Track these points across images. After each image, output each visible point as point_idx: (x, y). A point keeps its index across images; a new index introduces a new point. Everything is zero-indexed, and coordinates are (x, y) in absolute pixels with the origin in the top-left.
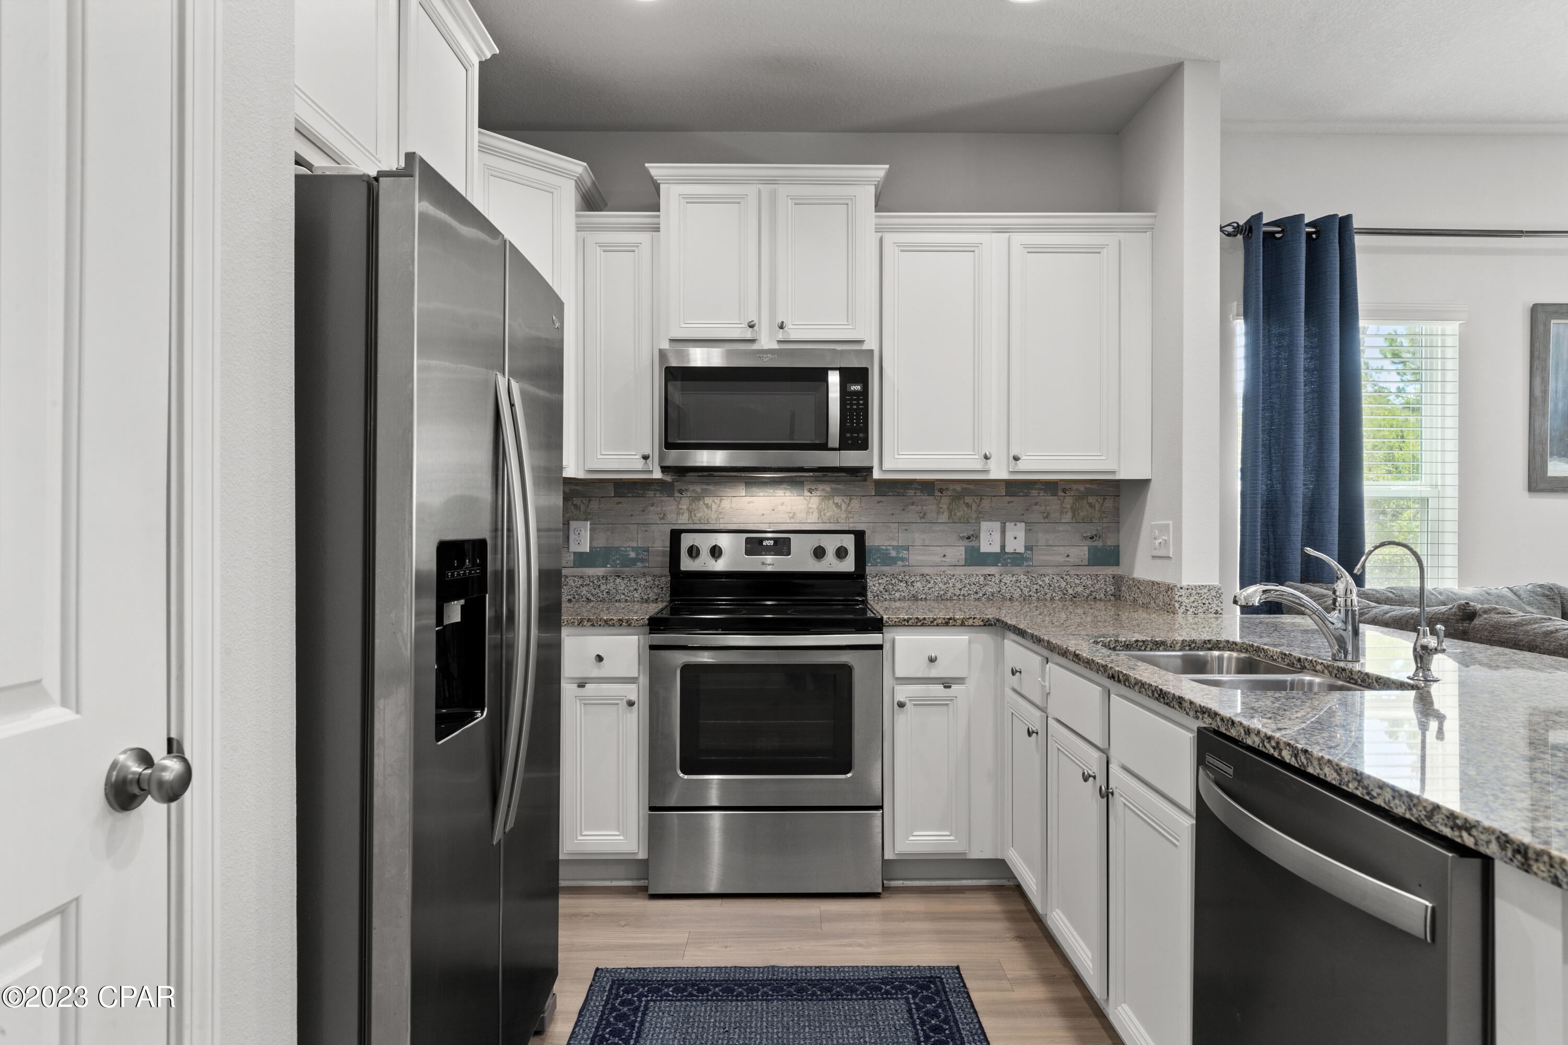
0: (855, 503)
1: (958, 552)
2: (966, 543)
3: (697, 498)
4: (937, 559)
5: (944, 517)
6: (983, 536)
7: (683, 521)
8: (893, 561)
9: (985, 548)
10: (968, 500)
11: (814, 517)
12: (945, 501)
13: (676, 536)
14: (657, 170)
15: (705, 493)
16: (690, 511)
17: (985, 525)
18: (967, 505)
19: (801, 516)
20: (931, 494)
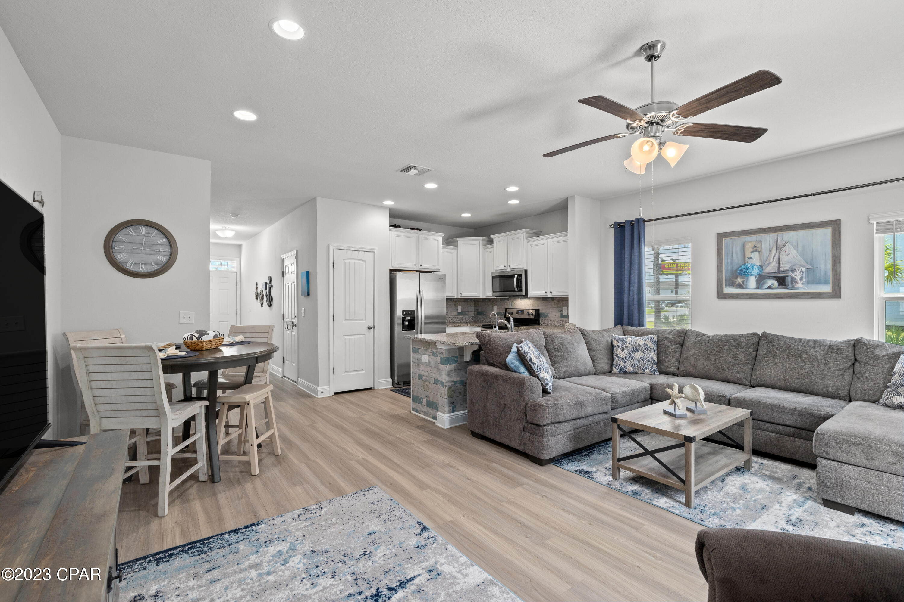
0: (539, 302)
1: (558, 315)
2: (560, 312)
3: (512, 301)
4: (554, 316)
5: (556, 306)
6: (564, 311)
7: (510, 307)
8: (546, 316)
9: (564, 314)
10: (560, 302)
11: (532, 306)
12: (556, 302)
13: (506, 309)
14: (492, 236)
15: (514, 300)
16: (512, 304)
17: (564, 308)
18: (560, 303)
19: (529, 305)
20: (553, 300)
